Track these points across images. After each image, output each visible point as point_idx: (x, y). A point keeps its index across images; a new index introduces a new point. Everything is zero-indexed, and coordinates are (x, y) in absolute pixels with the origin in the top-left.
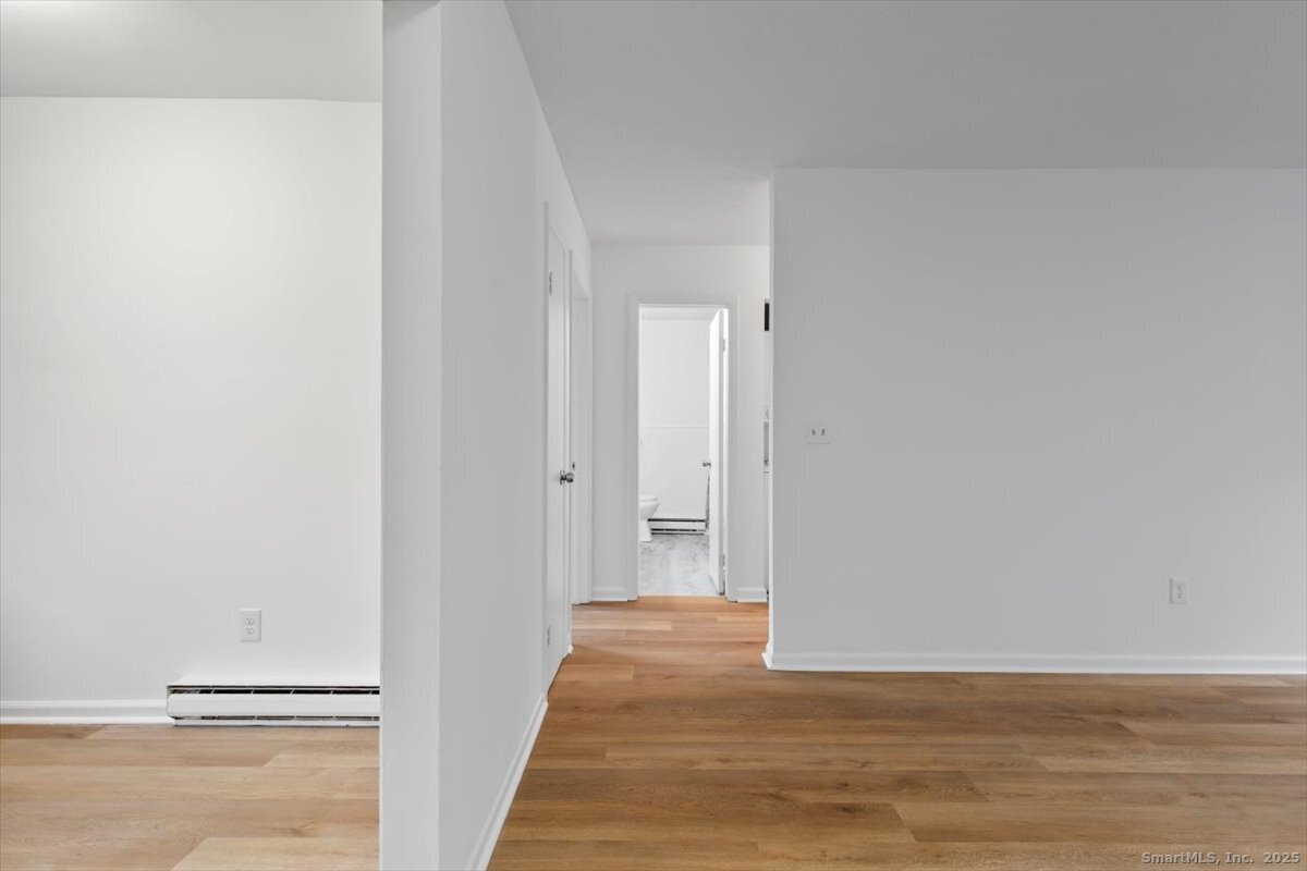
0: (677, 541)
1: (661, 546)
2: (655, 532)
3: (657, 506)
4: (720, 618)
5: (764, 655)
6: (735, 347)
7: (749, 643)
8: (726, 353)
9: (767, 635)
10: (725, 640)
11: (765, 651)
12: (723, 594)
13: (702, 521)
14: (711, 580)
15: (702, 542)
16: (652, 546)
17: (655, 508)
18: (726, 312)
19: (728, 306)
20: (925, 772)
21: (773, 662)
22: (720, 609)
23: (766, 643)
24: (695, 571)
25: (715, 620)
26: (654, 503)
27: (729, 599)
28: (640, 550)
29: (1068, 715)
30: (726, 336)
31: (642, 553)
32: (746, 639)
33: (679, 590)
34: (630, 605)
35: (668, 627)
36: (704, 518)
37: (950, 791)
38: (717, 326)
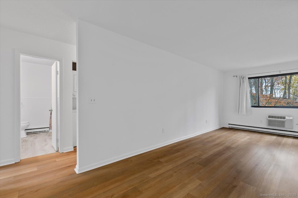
0: (38, 136)
1: (31, 138)
2: (28, 134)
3: (29, 125)
4: (57, 160)
5: (75, 169)
6: (62, 73)
7: (69, 166)
8: (58, 76)
9: (76, 161)
10: (60, 167)
11: (75, 168)
12: (58, 151)
13: (48, 128)
14: (53, 147)
15: (48, 134)
16: (27, 139)
17: (28, 126)
18: (58, 62)
19: (59, 61)
20: (128, 191)
21: (79, 171)
22: (57, 157)
23: (76, 164)
24: (46, 145)
25: (56, 161)
26: (28, 124)
27: (60, 152)
28: (21, 141)
29: (151, 162)
30: (58, 70)
31: (22, 142)
32: (68, 165)
33: (40, 154)
34: (16, 164)
35: (35, 169)
36: (49, 126)
37: (134, 194)
38: (55, 67)
